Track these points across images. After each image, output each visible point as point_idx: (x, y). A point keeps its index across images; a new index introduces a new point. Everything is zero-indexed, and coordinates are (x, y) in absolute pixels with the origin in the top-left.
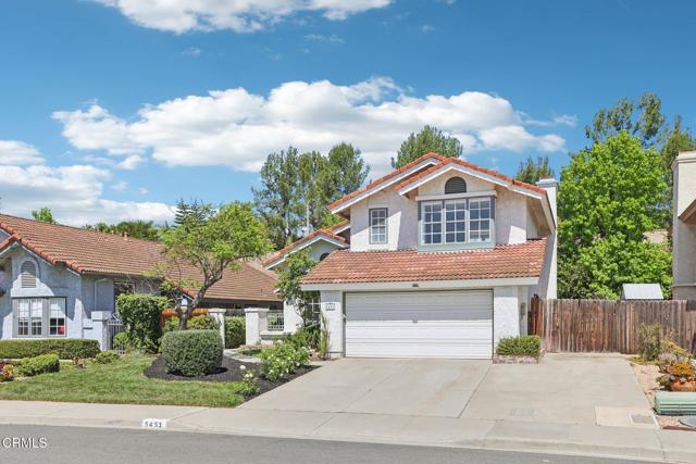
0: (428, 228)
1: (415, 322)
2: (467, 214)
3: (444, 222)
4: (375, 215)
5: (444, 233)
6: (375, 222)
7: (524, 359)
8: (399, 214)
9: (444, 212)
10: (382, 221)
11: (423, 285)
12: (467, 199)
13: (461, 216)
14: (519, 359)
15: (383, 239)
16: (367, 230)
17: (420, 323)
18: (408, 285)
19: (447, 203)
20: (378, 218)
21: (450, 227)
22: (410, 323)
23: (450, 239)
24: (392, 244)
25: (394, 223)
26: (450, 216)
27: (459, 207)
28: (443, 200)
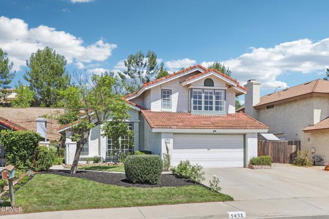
0: (195, 102)
1: (209, 150)
2: (214, 97)
3: (203, 100)
4: (164, 93)
5: (203, 105)
6: (164, 97)
7: (266, 166)
8: (177, 94)
9: (203, 95)
10: (168, 96)
11: (218, 131)
12: (214, 90)
13: (211, 98)
14: (264, 167)
15: (169, 106)
16: (160, 101)
17: (211, 150)
18: (211, 131)
19: (205, 91)
20: (166, 94)
21: (206, 103)
22: (206, 150)
23: (206, 108)
24: (174, 109)
25: (175, 97)
26: (206, 97)
27: (211, 93)
28: (203, 89)
